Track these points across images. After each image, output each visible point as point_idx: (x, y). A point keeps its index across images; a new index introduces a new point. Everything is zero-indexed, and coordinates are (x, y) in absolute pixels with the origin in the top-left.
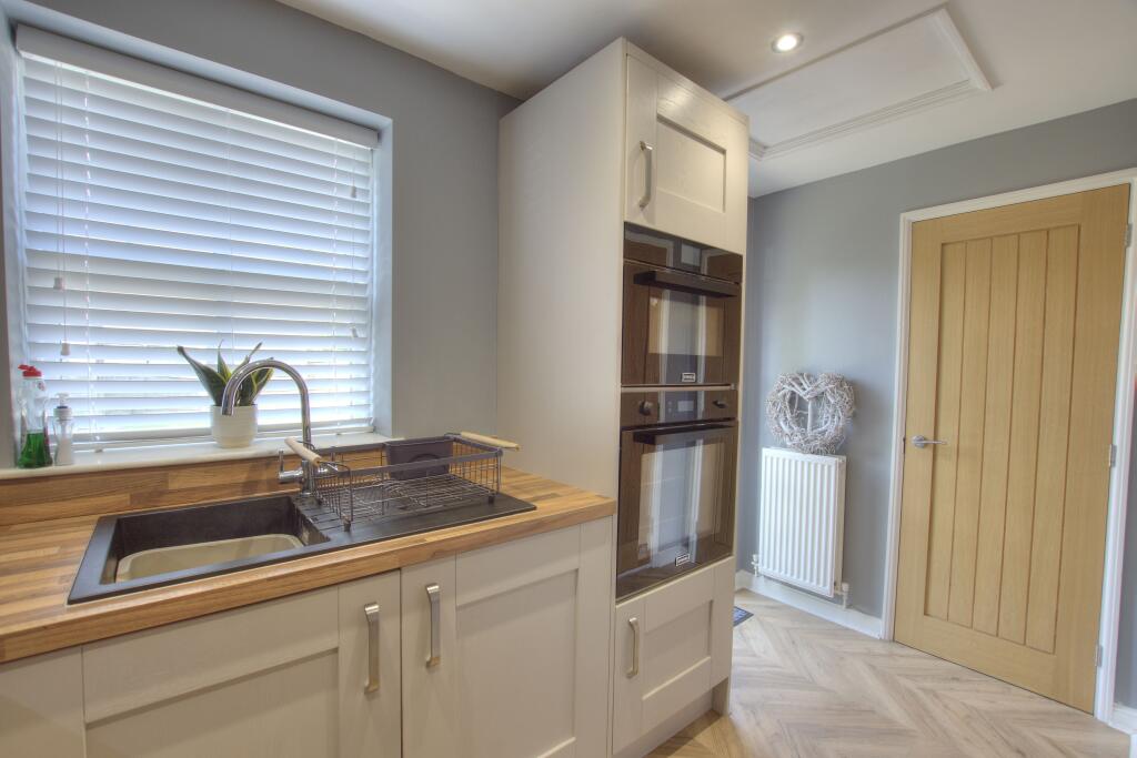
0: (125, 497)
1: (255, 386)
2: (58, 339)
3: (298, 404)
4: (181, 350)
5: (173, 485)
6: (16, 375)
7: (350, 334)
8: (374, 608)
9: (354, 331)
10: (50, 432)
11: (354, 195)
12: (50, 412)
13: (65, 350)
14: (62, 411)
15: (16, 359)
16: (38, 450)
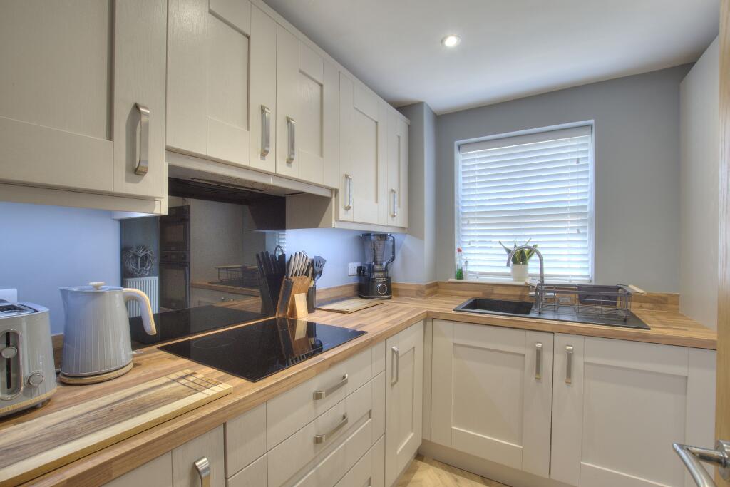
0: (481, 293)
1: (527, 257)
2: (468, 240)
3: (538, 265)
4: (500, 242)
5: (495, 292)
6: (456, 251)
7: (576, 232)
8: (540, 345)
9: (578, 230)
10: (463, 270)
11: (578, 162)
12: (464, 264)
13: (469, 243)
14: (466, 262)
15: (457, 246)
16: (460, 275)
